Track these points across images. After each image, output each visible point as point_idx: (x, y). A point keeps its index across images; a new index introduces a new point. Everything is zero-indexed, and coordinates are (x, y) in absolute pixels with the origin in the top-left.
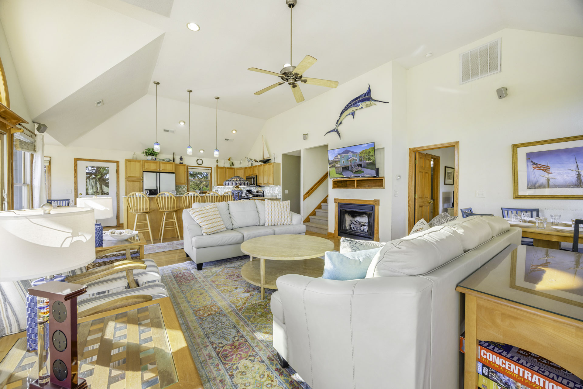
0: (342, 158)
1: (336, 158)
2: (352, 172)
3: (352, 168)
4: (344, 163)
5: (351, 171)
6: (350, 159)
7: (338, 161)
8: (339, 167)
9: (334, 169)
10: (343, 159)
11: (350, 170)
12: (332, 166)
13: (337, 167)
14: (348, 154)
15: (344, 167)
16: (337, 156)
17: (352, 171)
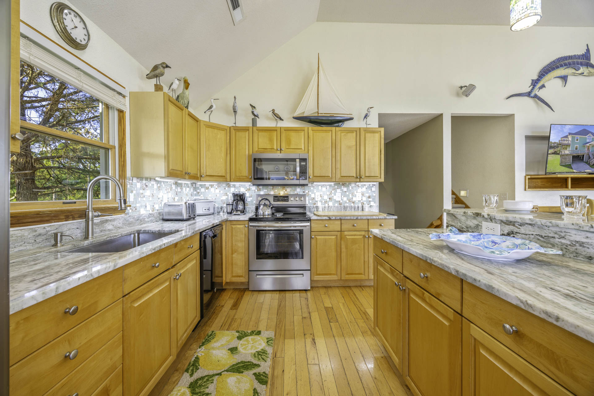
0: (576, 141)
1: (565, 139)
2: (589, 164)
3: (590, 158)
4: (576, 149)
5: (586, 163)
6: (588, 145)
7: (568, 145)
8: (567, 155)
9: (558, 157)
10: (577, 143)
11: (586, 161)
12: (555, 152)
13: (563, 155)
14: (587, 137)
15: (576, 155)
16: (566, 137)
17: (588, 162)
